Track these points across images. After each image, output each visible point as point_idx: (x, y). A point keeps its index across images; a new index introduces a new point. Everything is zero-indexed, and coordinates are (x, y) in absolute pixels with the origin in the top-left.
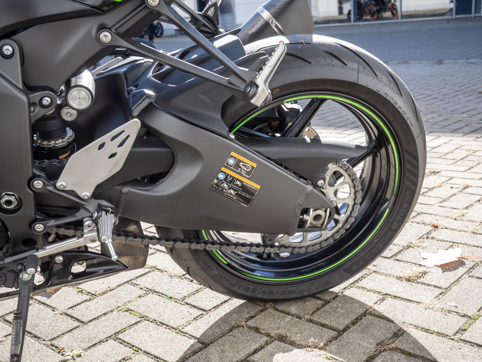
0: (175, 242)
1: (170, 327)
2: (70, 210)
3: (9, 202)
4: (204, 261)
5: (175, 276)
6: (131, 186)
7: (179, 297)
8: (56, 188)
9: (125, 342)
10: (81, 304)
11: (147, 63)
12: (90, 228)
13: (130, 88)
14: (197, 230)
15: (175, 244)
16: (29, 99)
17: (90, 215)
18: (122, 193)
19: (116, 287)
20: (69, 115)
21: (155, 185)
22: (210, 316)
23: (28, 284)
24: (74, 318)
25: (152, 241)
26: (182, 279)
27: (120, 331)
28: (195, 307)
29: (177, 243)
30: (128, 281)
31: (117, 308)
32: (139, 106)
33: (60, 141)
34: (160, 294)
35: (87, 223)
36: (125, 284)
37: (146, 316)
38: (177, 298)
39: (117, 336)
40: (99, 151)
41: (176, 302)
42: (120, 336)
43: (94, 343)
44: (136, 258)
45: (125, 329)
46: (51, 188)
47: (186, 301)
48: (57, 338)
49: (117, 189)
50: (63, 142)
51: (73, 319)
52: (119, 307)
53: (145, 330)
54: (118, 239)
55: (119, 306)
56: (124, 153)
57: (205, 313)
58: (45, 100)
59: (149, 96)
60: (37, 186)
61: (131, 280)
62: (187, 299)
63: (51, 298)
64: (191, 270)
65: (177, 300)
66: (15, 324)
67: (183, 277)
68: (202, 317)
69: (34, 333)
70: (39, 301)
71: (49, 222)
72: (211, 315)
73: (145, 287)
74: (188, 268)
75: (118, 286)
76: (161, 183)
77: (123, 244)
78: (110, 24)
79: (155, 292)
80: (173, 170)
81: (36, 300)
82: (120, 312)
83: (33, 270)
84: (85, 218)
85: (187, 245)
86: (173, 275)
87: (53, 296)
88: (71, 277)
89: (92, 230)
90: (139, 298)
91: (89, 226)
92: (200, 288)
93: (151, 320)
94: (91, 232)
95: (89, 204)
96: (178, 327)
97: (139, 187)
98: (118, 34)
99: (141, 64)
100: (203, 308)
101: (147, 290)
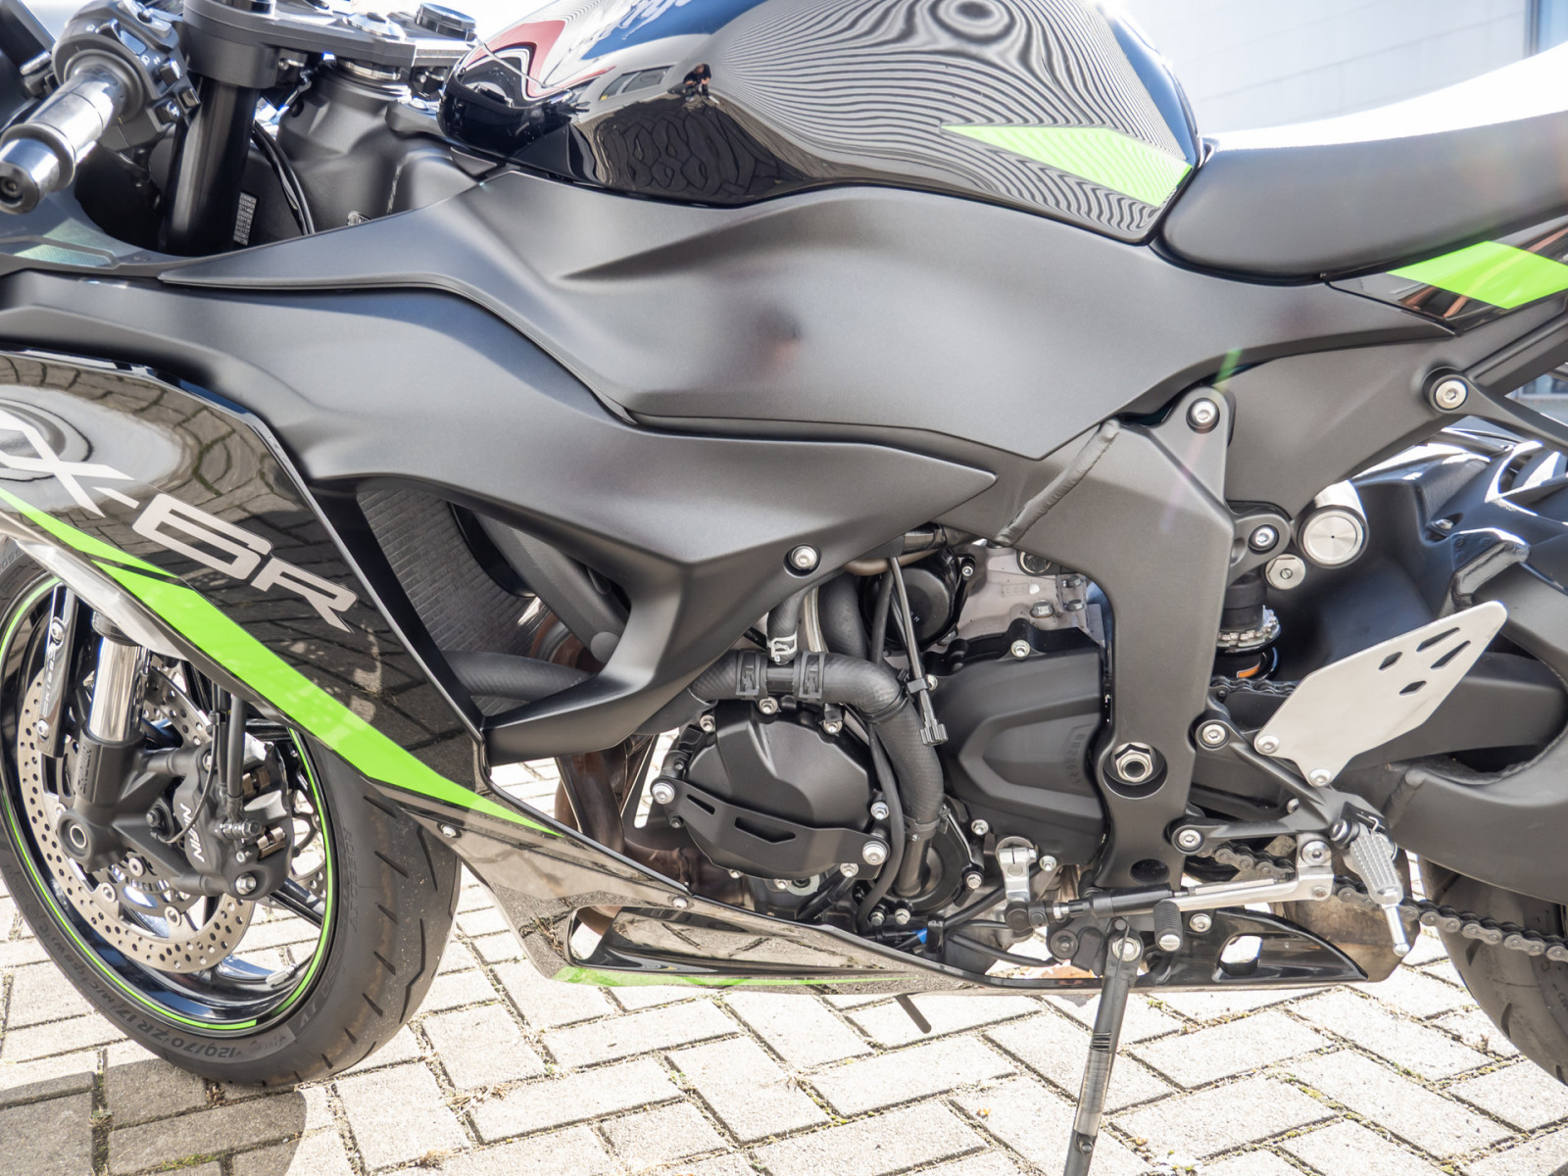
0: (1506, 933)
1: (1424, 1153)
2: (1258, 806)
3: (1135, 767)
4: (1562, 997)
5: (1405, 1014)
6: (1430, 771)
7: (1434, 1075)
8: (1251, 748)
9: (1304, 1164)
10: (1164, 1038)
11: (1472, 463)
12: (1317, 860)
13: (1438, 522)
14: (1562, 904)
15: (1505, 938)
16: (1235, 527)
17: (1322, 826)
18: (1406, 783)
19: (1248, 1013)
20: (1285, 576)
21: (1499, 777)
22: (1538, 1149)
23: (1127, 969)
24: (1154, 1069)
25: (1444, 919)
26: (1426, 1027)
27: (1283, 1133)
28: (1483, 1112)
29: (1512, 937)
30: (1276, 1004)
31: (1263, 1068)
32: (1480, 571)
33: (1251, 634)
34: (1374, 1057)
35: (1311, 847)
36: (1267, 1009)
37: (1347, 1108)
38: (1426, 1076)
39: (1280, 1144)
40: (1380, 672)
41: (1424, 1086)
42: (1289, 1145)
43: (1221, 1148)
44: (1379, 956)
45: (1297, 1128)
46: (1239, 747)
47: (1452, 1090)
48: (1122, 1112)
49: (1390, 773)
50: (1256, 638)
51: (1152, 1073)
52: (1267, 1067)
53: (1356, 1144)
54: (1358, 898)
55: (1266, 1064)
56: (1442, 683)
57: (1519, 1136)
58: (1261, 534)
59: (1509, 548)
60: (1210, 739)
61: (1282, 1002)
62: (1454, 1085)
63: (1084, 1006)
64: (1516, 1015)
65: (1426, 1083)
66: (1095, 1062)
67: (1427, 1023)
68: (1513, 1146)
69: (1064, 1087)
70: (1058, 1009)
71: (1215, 829)
72: (1542, 1146)
73: (1326, 1029)
74: (1509, 1006)
75: (1251, 1011)
76: (1516, 774)
77: (1356, 913)
78: (1460, 361)
79: (1357, 1047)
80: (1557, 744)
81: (1049, 1003)
82: (1273, 1080)
83: (1176, 941)
84: (1301, 832)
85: (1540, 947)
86: (1398, 1012)
87: (1088, 1002)
88: (1218, 974)
89: (1320, 866)
90: (1315, 1053)
91: (1315, 856)
92: (1486, 1062)
93: (1364, 1122)
94: (1317, 870)
95: (1324, 801)
96: (1451, 1158)
97: (1452, 775)
98: (1480, 387)
99: (1456, 467)
100: (1508, 1120)
101: (1333, 1037)
